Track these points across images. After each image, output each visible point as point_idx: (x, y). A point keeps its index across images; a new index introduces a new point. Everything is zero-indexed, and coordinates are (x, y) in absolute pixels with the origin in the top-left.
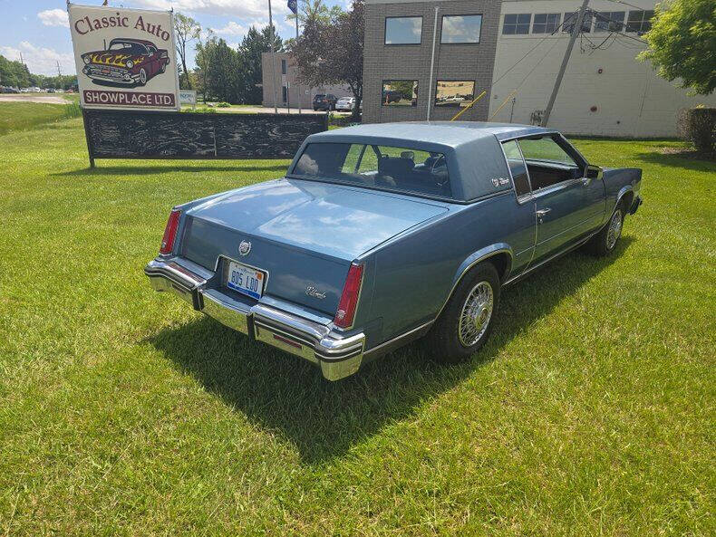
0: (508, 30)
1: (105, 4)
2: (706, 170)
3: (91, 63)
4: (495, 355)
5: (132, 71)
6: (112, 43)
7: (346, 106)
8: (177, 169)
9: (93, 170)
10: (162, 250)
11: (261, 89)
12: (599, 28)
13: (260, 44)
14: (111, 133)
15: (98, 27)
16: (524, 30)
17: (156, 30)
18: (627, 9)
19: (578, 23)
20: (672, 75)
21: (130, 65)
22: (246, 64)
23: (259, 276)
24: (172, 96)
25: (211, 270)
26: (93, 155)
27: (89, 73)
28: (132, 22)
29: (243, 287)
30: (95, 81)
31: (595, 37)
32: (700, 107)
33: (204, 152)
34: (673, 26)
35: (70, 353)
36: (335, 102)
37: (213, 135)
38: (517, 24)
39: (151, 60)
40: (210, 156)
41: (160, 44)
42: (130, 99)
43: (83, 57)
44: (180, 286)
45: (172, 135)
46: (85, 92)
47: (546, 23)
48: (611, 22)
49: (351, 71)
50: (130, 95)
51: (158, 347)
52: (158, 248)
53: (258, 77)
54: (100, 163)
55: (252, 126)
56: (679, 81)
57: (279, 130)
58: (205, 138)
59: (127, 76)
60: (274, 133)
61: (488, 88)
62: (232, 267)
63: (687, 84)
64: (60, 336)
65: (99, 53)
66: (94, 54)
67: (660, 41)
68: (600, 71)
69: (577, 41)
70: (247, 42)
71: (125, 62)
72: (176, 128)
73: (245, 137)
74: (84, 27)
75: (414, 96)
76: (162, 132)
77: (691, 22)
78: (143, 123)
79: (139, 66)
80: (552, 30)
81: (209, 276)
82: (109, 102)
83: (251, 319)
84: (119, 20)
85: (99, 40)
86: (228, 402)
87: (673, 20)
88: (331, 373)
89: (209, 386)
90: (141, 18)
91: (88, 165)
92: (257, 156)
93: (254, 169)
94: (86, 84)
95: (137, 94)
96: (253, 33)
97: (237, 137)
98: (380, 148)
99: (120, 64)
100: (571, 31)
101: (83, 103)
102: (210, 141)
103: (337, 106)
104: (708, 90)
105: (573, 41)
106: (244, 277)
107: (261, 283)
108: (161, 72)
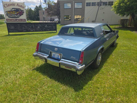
0: (87, 6)
1: (10, 1)
2: (125, 30)
3: (8, 13)
4: (102, 67)
5: (16, 15)
6: (12, 9)
7: (56, 21)
8: (27, 34)
9: (9, 35)
10: (36, 51)
11: (39, 18)
12: (103, 5)
13: (38, 9)
14: (12, 27)
15: (9, 6)
16: (90, 5)
17: (21, 6)
18: (108, 1)
19: (99, 4)
20: (117, 13)
21: (16, 13)
22: (36, 13)
23: (60, 55)
24: (25, 19)
25: (48, 54)
26: (9, 32)
27: (7, 15)
28: (16, 5)
29: (56, 57)
30: (9, 17)
31: (102, 6)
32: (122, 19)
33: (32, 30)
34: (117, 4)
35: (19, 73)
36: (54, 20)
37: (34, 27)
38: (88, 4)
39: (20, 12)
40: (33, 31)
41: (22, 9)
42: (16, 20)
43: (6, 12)
44: (41, 58)
46: (7, 19)
47: (94, 4)
48: (105, 4)
49: (58, 14)
50: (16, 19)
51: (37, 71)
52: (35, 50)
53: (38, 15)
55: (42, 25)
56: (119, 14)
57: (47, 26)
58: (32, 28)
59: (15, 16)
61: (84, 16)
62: (53, 54)
63: (120, 15)
64: (15, 70)
65: (9, 11)
66: (8, 11)
67: (115, 7)
68: (104, 13)
69: (100, 7)
70: (35, 8)
71: (15, 13)
72: (26, 26)
74: (6, 6)
75: (70, 18)
77: (121, 3)
78: (19, 25)
79: (18, 13)
80: (95, 5)
81: (48, 56)
82: (12, 21)
83: (60, 63)
84: (13, 4)
85: (9, 9)
86: (56, 81)
87: (117, 3)
88: (79, 73)
89: (50, 78)
90: (18, 4)
91: (8, 34)
92: (43, 31)
93: (42, 33)
94: (7, 17)
95: (18, 19)
96: (37, 7)
97: (39, 27)
98: (75, 28)
99: (14, 13)
100: (98, 6)
101: (6, 21)
102: (33, 28)
103: (55, 21)
104: (123, 16)
105: (99, 7)
106: (56, 55)
107: (60, 56)
108: (23, 15)
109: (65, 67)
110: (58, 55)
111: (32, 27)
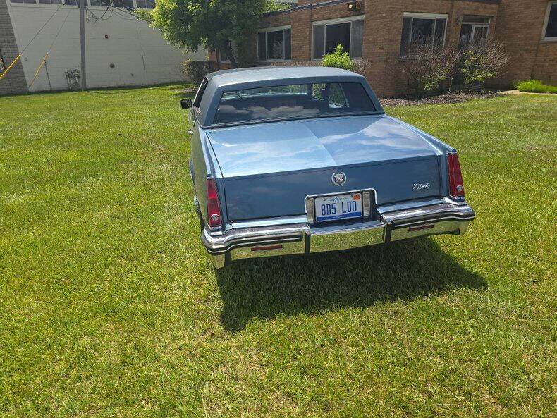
23: (357, 197)
29: (339, 213)
44: (269, 244)
68: (106, 37)
104: (195, 49)
105: (82, 12)
106: (338, 206)
107: (359, 202)
109: (410, 230)
110: (351, 200)
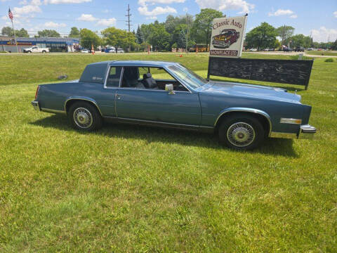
5: (226, 42)
6: (222, 31)
9: (208, 79)
15: (219, 26)
17: (238, 24)
24: (237, 51)
26: (209, 74)
27: (214, 43)
33: (245, 76)
37: (250, 69)
41: (237, 30)
42: (223, 53)
43: (213, 37)
45: (235, 68)
46: (211, 51)
50: (223, 51)
54: (211, 77)
57: (283, 68)
58: (247, 70)
59: (224, 44)
60: (279, 70)
71: (225, 38)
72: (237, 65)
73: (264, 70)
74: (215, 27)
76: (232, 66)
78: (226, 62)
82: (217, 54)
84: (226, 22)
85: (219, 31)
90: (233, 20)
95: (226, 51)
97: (261, 70)
99: (223, 39)
108: (235, 41)
111: (247, 68)
